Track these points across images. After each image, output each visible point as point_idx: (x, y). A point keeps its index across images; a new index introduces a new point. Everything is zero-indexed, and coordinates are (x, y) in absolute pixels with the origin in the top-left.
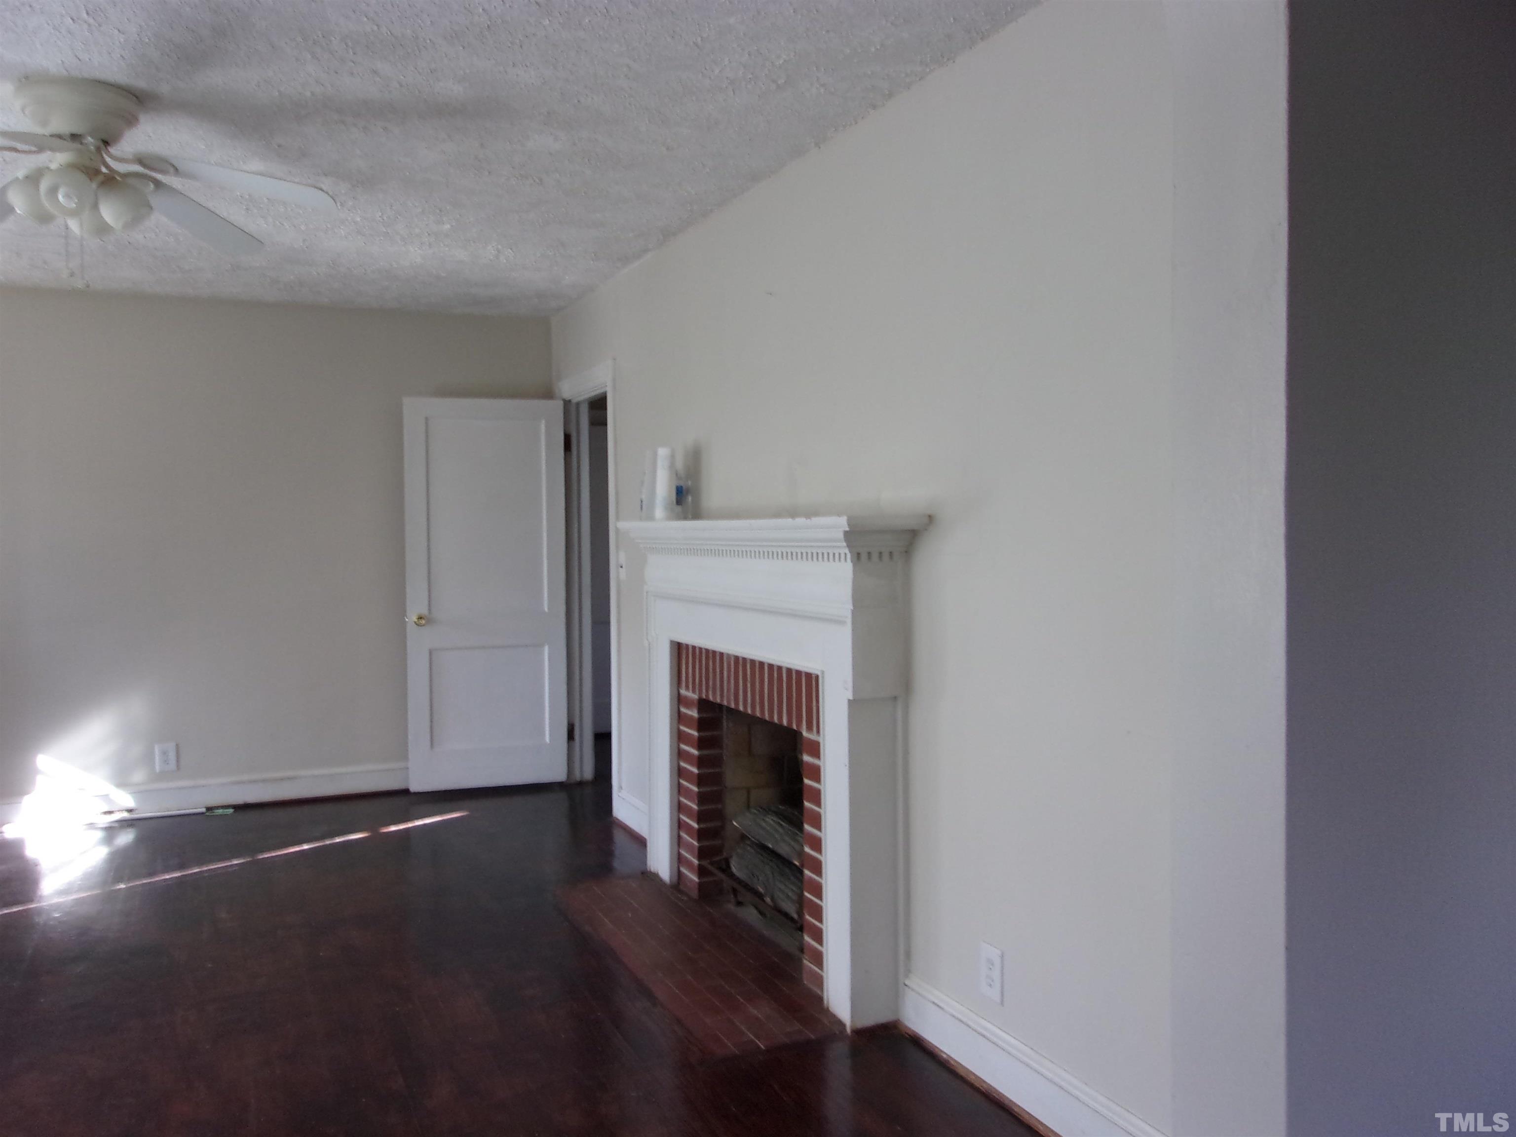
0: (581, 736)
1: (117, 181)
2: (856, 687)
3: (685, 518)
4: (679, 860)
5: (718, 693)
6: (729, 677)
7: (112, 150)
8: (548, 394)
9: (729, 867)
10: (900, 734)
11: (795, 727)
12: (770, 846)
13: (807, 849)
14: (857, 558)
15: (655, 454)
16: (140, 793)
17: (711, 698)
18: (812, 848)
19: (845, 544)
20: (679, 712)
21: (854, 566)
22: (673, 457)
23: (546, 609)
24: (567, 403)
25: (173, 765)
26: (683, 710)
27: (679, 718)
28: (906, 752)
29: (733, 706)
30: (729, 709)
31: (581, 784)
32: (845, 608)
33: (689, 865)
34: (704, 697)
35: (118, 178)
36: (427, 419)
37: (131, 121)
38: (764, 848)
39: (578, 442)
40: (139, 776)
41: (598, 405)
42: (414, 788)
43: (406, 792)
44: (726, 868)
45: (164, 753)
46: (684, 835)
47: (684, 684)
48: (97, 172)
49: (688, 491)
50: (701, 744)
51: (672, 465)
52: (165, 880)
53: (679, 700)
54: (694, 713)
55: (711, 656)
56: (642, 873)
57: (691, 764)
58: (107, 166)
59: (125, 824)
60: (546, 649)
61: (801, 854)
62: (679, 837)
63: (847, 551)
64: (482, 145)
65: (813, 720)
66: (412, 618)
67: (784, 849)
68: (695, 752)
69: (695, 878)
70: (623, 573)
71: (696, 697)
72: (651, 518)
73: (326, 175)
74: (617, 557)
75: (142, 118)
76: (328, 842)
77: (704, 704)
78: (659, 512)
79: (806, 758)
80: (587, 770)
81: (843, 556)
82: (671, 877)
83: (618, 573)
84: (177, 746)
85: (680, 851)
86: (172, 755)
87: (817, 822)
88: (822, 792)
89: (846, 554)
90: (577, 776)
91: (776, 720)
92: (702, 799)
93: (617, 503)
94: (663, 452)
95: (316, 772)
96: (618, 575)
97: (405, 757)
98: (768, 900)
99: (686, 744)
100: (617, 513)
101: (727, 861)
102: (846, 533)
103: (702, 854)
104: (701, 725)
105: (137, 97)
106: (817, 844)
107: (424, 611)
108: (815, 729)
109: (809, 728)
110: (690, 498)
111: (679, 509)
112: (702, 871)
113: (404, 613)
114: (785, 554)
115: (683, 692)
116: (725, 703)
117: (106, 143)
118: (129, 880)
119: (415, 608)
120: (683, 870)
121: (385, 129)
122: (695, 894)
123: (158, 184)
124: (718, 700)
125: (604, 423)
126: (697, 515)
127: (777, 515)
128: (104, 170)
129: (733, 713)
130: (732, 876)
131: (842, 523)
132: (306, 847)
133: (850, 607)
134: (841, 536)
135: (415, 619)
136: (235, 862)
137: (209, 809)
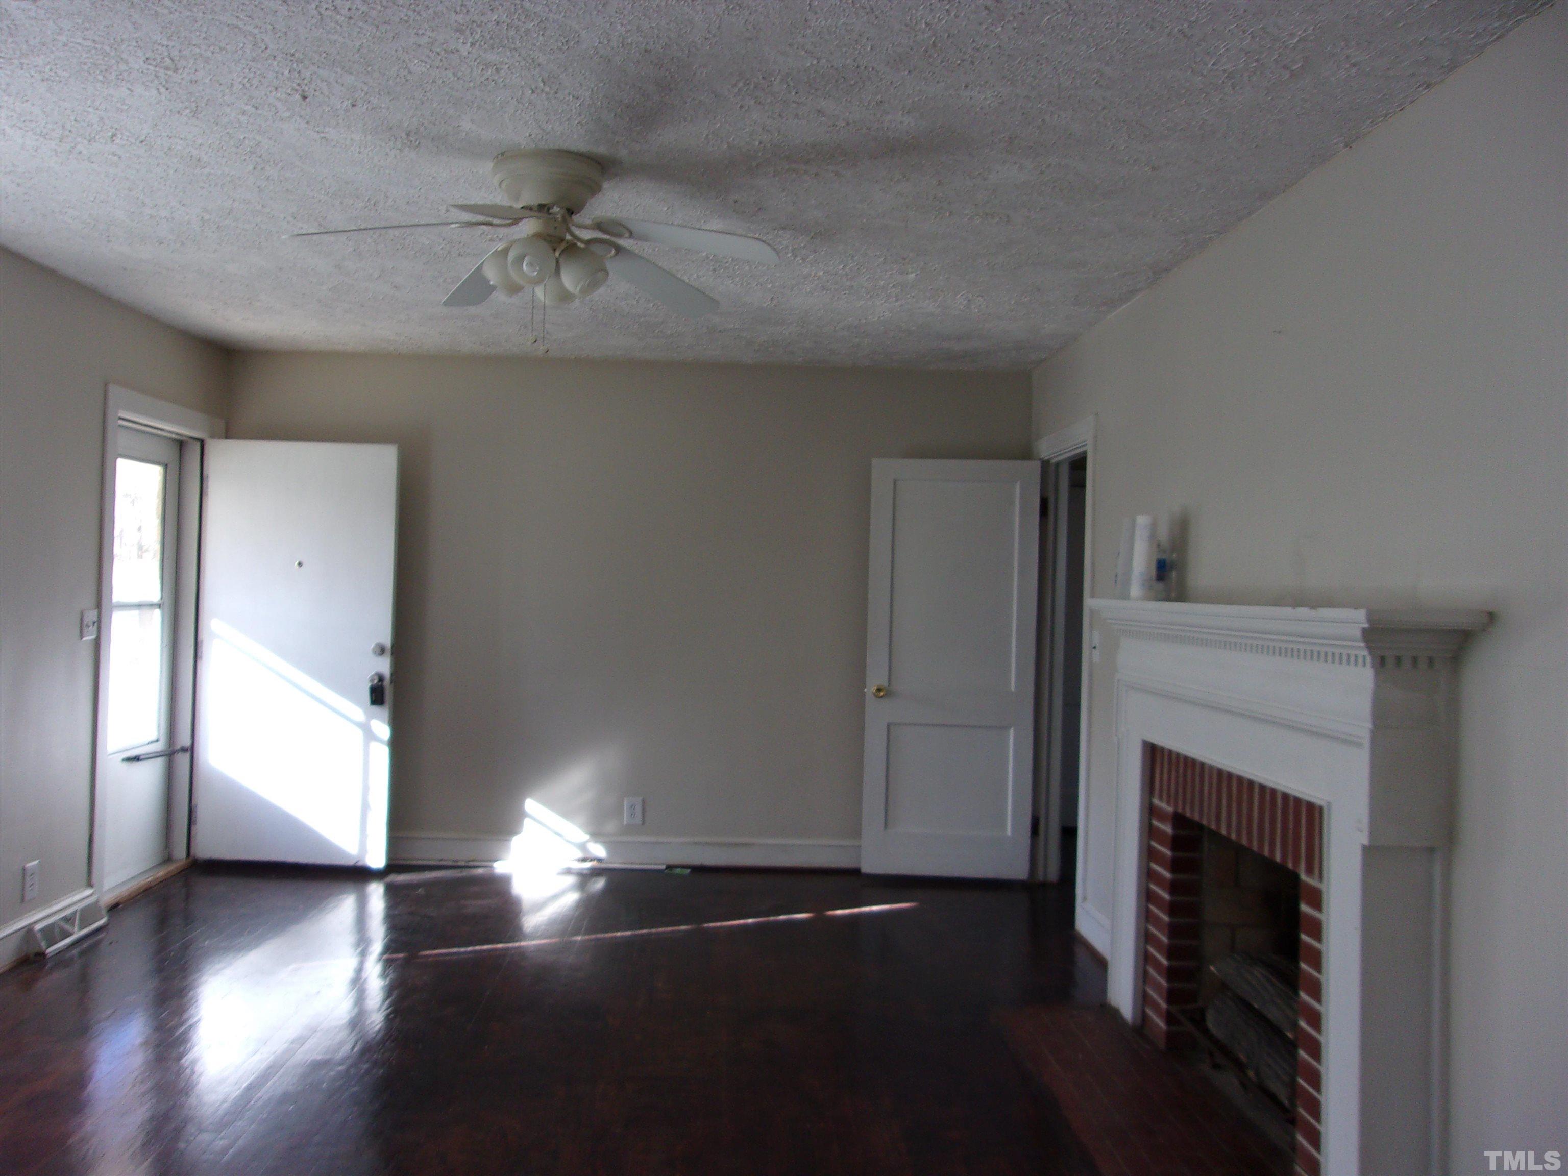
0: (1047, 831)
1: (579, 248)
2: (1374, 829)
3: (1168, 599)
4: (1142, 999)
5: (1197, 809)
6: (1210, 794)
7: (576, 218)
8: (1026, 453)
9: (1203, 1019)
10: (1438, 899)
11: (1290, 865)
12: (1256, 1006)
13: (1303, 1024)
14: (1380, 663)
15: (1134, 524)
16: (610, 845)
17: (1188, 814)
18: (1309, 1023)
19: (1362, 644)
20: (1150, 825)
21: (1377, 674)
22: (1154, 526)
23: (1013, 690)
24: (1045, 464)
25: (638, 820)
26: (1155, 823)
27: (1149, 832)
28: (1447, 924)
29: (1213, 827)
30: (1210, 831)
31: (1044, 885)
32: (1363, 729)
33: (1155, 1007)
34: (1180, 810)
35: (579, 244)
36: (895, 482)
37: (595, 189)
38: (1249, 1006)
39: (1056, 509)
40: (610, 827)
41: (1078, 465)
42: (868, 867)
43: (855, 872)
44: (1199, 1020)
45: (632, 807)
46: (1152, 972)
47: (1157, 792)
48: (562, 240)
49: (1173, 566)
50: (1175, 866)
51: (1153, 536)
52: (616, 937)
53: (1150, 812)
54: (1167, 829)
55: (1190, 764)
56: (1101, 1005)
57: (1164, 889)
58: (572, 234)
59: (596, 873)
60: (1012, 732)
61: (1295, 1026)
62: (1145, 973)
63: (1365, 653)
64: (940, 183)
65: (1315, 862)
66: (870, 689)
67: (1273, 1014)
68: (1167, 875)
69: (1162, 1024)
70: (1096, 653)
71: (1170, 809)
72: (1125, 596)
73: (783, 228)
74: (1091, 637)
75: (606, 185)
76: (772, 918)
77: (1179, 820)
78: (1136, 590)
79: (1304, 908)
80: (1052, 871)
81: (1360, 660)
82: (1134, 1017)
83: (1091, 654)
84: (644, 801)
85: (1146, 988)
86: (639, 809)
87: (1316, 990)
88: (1324, 955)
89: (1364, 657)
90: (1040, 877)
91: (1266, 852)
92: (1174, 931)
93: (1093, 577)
94: (1142, 520)
95: (771, 841)
96: (1090, 658)
97: (857, 833)
98: (1251, 1074)
99: (1157, 863)
100: (1093, 588)
101: (1202, 1012)
102: (1364, 631)
103: (1172, 996)
104: (1176, 843)
105: (599, 164)
106: (1316, 1020)
107: (884, 682)
108: (1316, 871)
109: (1310, 871)
110: (1174, 574)
111: (1160, 586)
112: (1170, 1018)
113: (862, 683)
114: (1283, 651)
115: (1156, 801)
116: (1204, 822)
117: (571, 212)
118: (585, 934)
119: (875, 678)
120: (1149, 1011)
121: (837, 174)
122: (1161, 1043)
123: (619, 249)
124: (1196, 817)
125: (1083, 486)
126: (1180, 594)
127: (1277, 602)
128: (568, 237)
129: (1215, 835)
130: (1206, 1031)
131: (1359, 617)
132: (750, 921)
133: (1369, 725)
134: (1358, 634)
135: (874, 689)
136: (683, 928)
137: (669, 867)
